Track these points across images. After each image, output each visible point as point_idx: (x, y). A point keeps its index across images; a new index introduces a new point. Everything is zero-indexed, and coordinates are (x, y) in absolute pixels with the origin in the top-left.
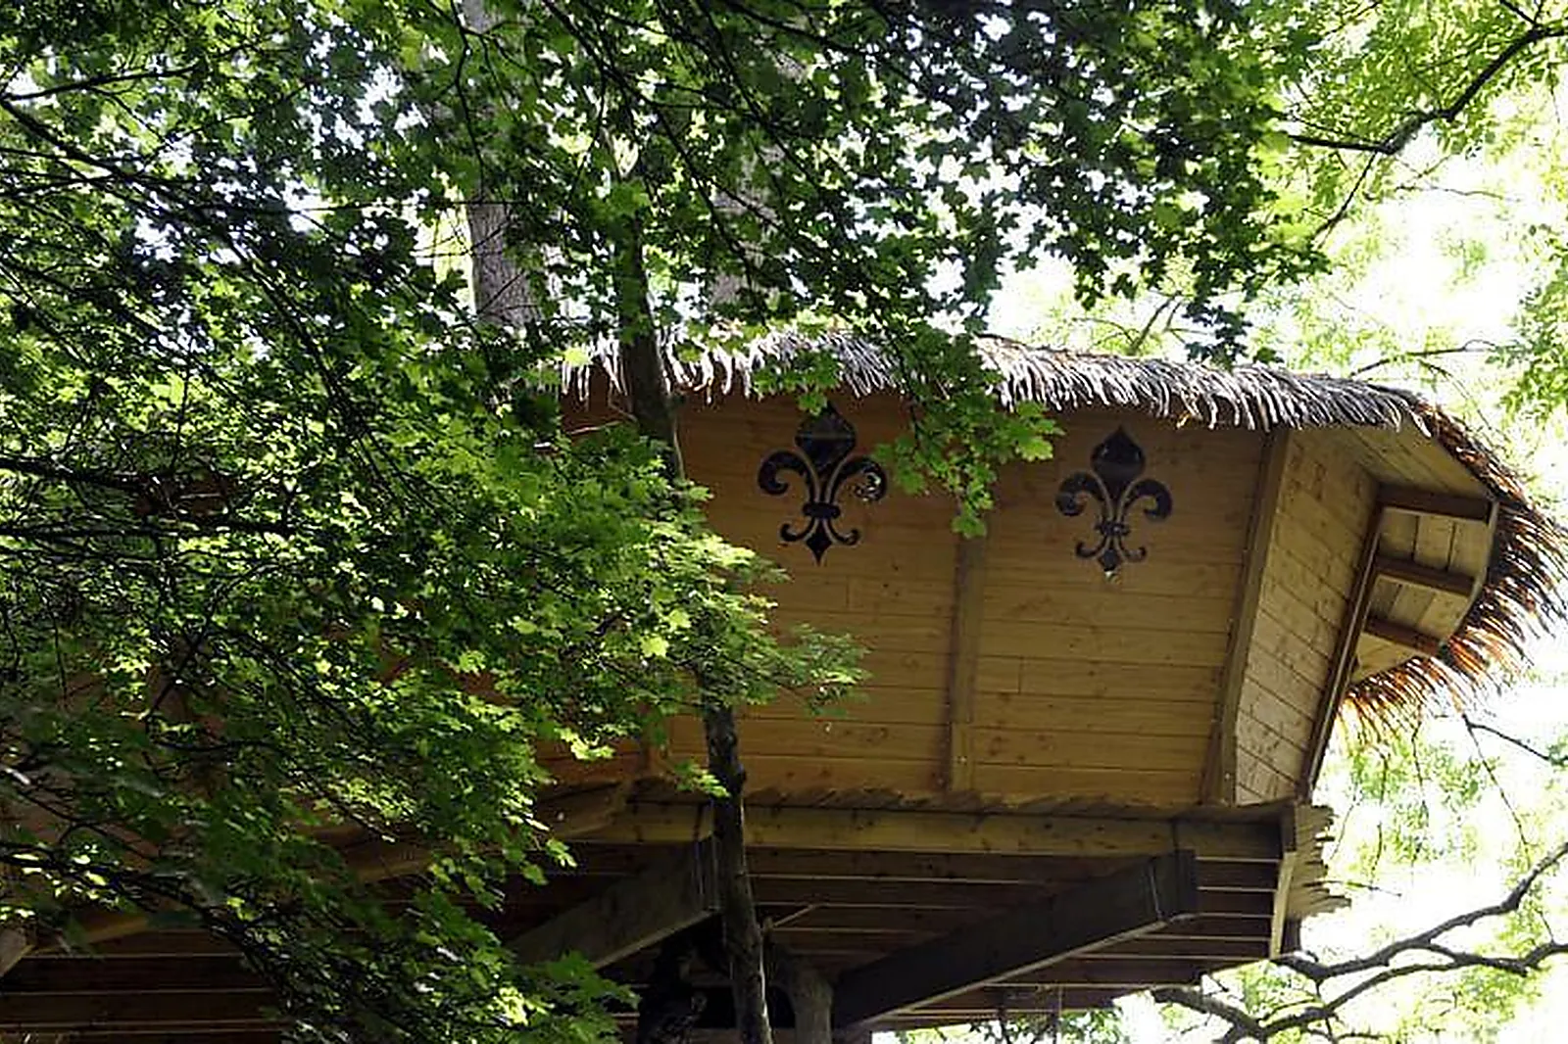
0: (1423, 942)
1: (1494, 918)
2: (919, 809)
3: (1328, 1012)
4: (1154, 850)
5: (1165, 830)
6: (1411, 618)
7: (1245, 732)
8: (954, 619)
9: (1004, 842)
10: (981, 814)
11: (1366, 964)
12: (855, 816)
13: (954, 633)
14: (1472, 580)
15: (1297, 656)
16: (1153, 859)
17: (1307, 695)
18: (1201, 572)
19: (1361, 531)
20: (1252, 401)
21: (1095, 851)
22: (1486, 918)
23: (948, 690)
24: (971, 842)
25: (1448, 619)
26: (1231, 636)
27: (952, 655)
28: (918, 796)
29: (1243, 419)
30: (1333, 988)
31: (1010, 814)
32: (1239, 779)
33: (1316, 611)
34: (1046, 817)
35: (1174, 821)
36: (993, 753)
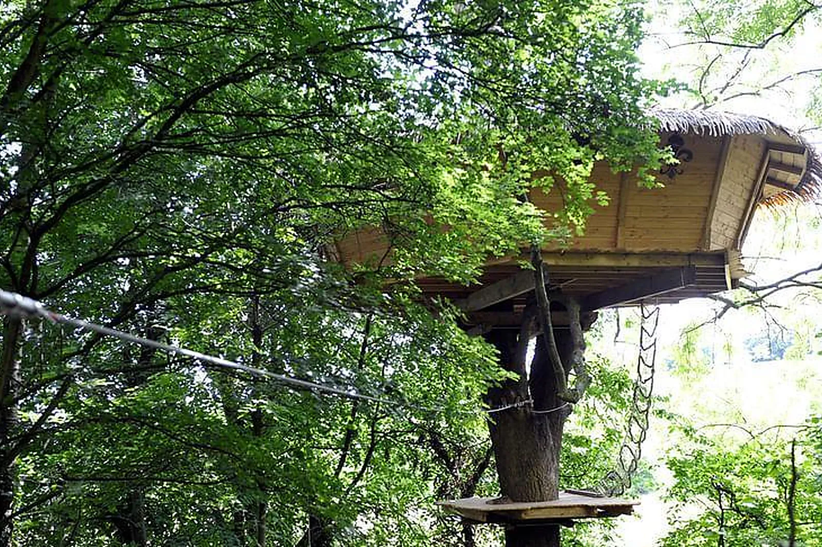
0: (790, 279)
1: (815, 272)
2: (607, 254)
3: (760, 299)
4: (682, 264)
5: (686, 257)
6: (784, 179)
7: (714, 227)
8: (620, 195)
9: (635, 263)
10: (627, 254)
11: (770, 287)
12: (587, 256)
13: (620, 199)
14: (801, 170)
15: (735, 200)
16: (683, 267)
17: (738, 212)
18: (701, 177)
19: (760, 158)
20: (716, 127)
21: (664, 265)
22: (812, 272)
23: (617, 217)
24: (624, 263)
25: (796, 180)
26: (711, 197)
27: (619, 206)
28: (607, 249)
29: (713, 133)
30: (761, 293)
31: (635, 254)
32: (712, 240)
33: (742, 185)
34: (647, 255)
35: (689, 255)
36: (632, 235)
